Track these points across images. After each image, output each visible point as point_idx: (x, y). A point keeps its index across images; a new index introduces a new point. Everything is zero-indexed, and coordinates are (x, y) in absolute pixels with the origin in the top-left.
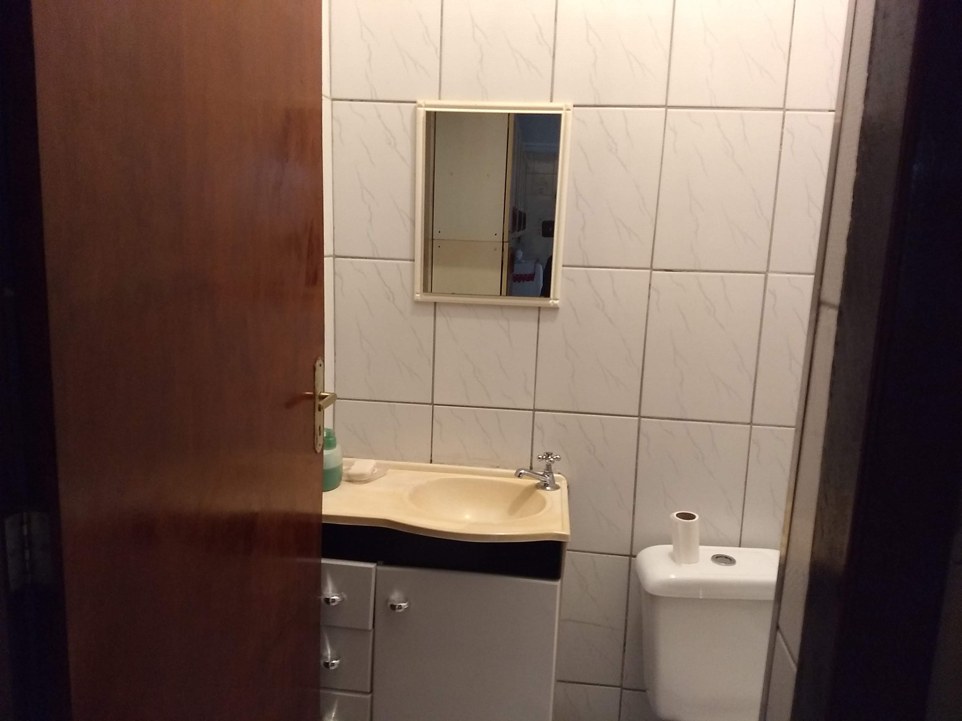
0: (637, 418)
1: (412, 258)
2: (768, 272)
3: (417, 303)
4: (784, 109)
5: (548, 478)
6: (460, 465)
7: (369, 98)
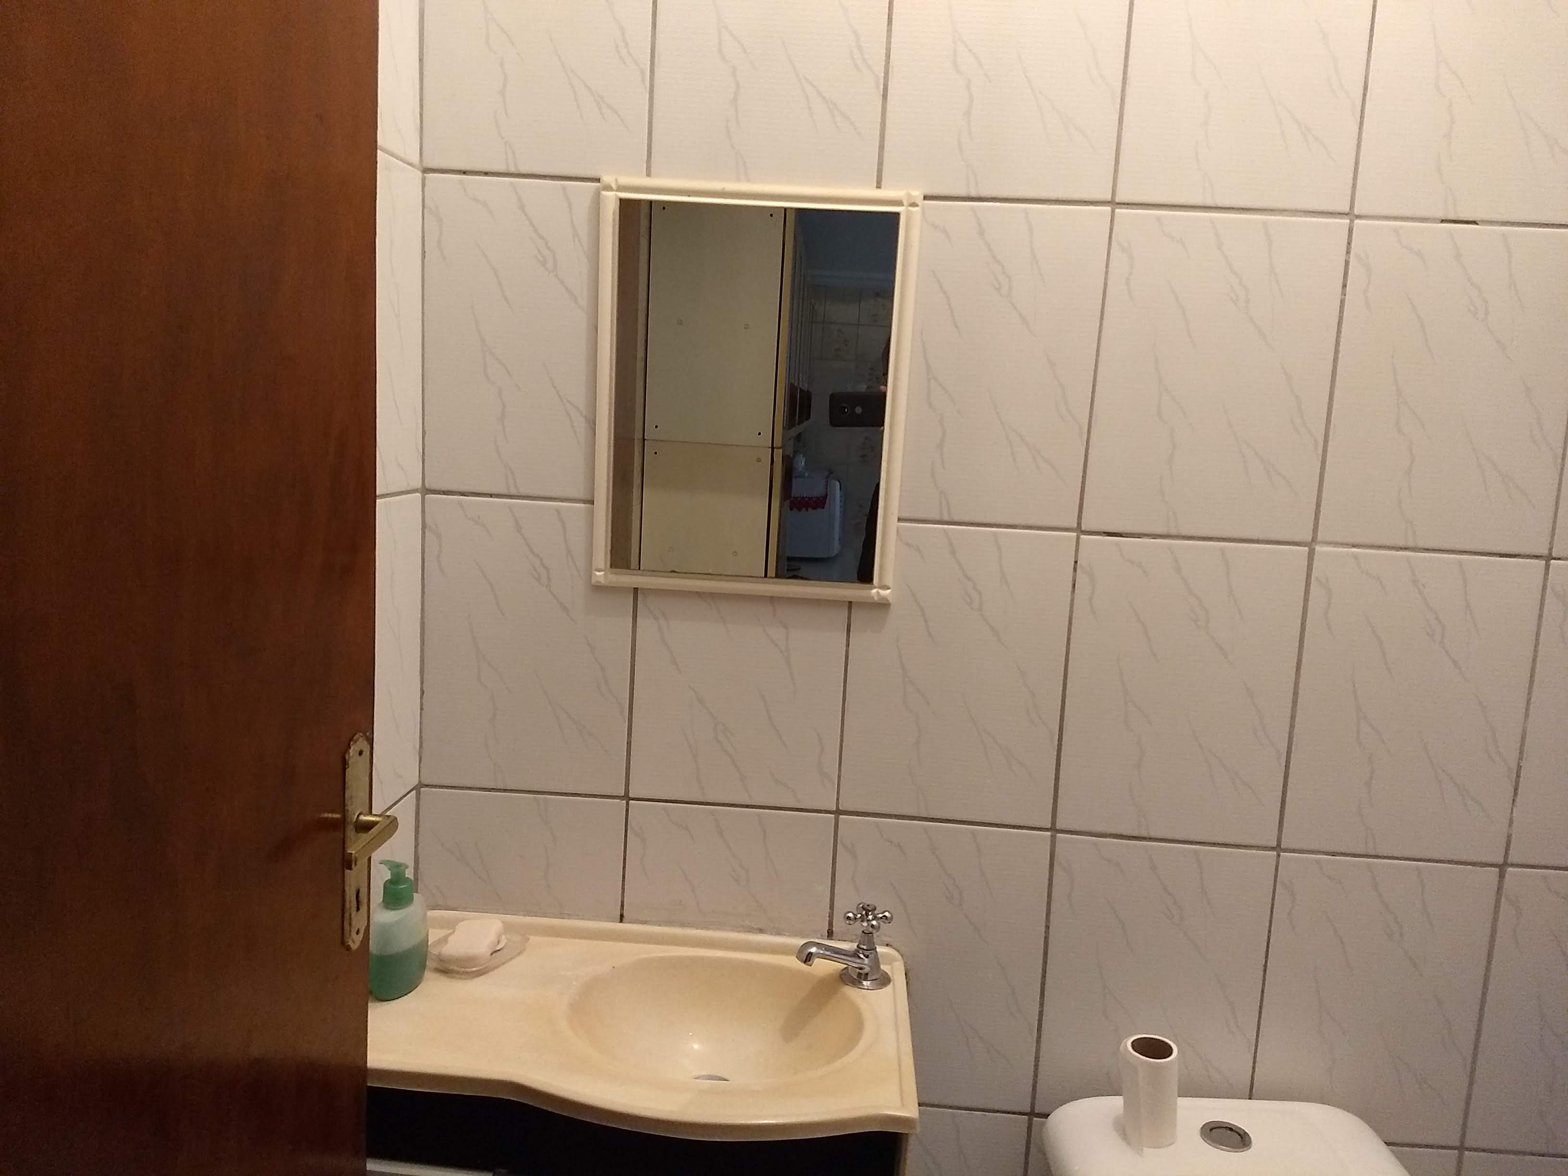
0: (1049, 833)
1: (589, 498)
2: (1313, 543)
3: (599, 589)
4: (1350, 215)
5: (866, 961)
6: (683, 925)
7: (502, 168)
